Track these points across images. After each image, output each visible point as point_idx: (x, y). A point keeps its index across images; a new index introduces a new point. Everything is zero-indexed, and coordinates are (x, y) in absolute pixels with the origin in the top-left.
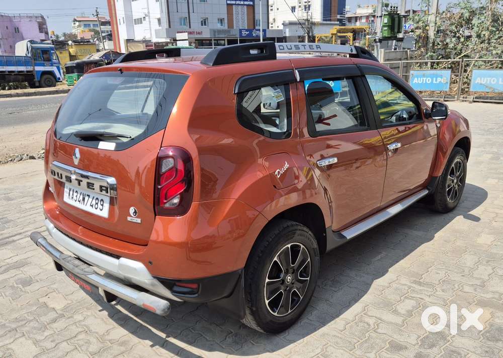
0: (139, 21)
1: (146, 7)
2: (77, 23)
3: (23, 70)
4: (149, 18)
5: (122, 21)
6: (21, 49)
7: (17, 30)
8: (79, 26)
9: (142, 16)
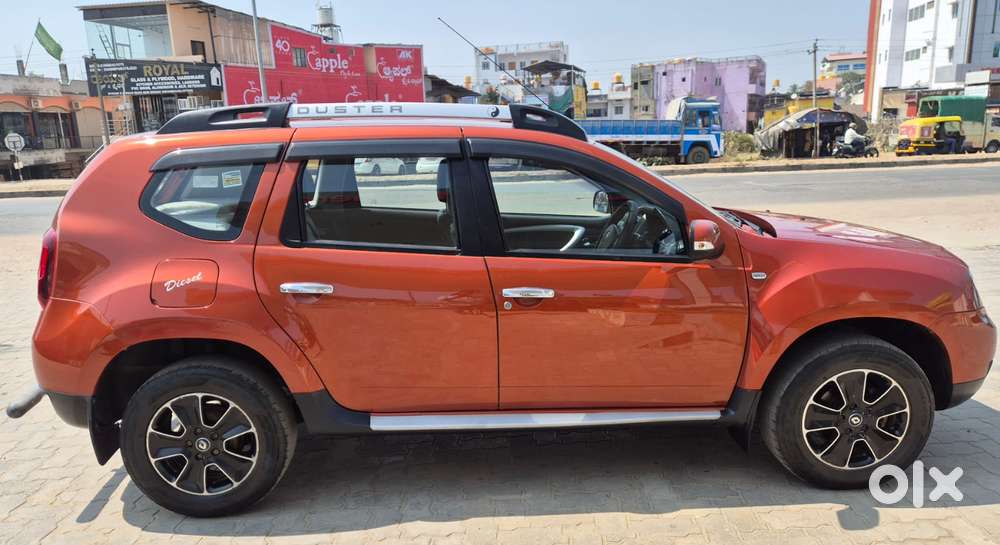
0: (915, 55)
1: (932, 29)
2: (828, 65)
3: (666, 140)
4: (934, 49)
5: (883, 57)
6: (671, 112)
7: (718, 82)
8: (830, 69)
9: (920, 45)
